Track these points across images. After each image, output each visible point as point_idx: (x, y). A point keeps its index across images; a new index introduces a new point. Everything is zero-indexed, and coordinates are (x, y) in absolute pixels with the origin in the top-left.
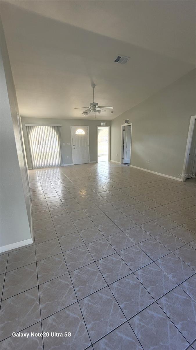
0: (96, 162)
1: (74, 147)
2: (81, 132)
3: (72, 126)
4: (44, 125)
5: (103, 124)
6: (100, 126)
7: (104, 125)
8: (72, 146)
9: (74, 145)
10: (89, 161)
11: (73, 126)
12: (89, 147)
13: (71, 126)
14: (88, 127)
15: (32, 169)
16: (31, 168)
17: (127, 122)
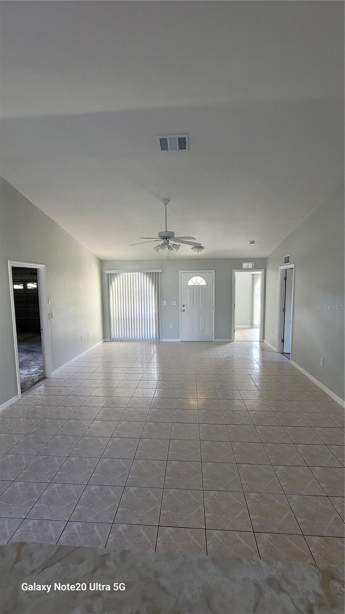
0: (228, 340)
1: (183, 308)
2: (198, 282)
3: (182, 271)
4: (134, 271)
5: (245, 265)
6: (240, 268)
7: (251, 267)
8: (180, 306)
9: (184, 306)
10: (213, 336)
11: (184, 271)
12: (214, 310)
13: (180, 272)
14: (214, 271)
15: (110, 341)
16: (108, 339)
17: (287, 260)
